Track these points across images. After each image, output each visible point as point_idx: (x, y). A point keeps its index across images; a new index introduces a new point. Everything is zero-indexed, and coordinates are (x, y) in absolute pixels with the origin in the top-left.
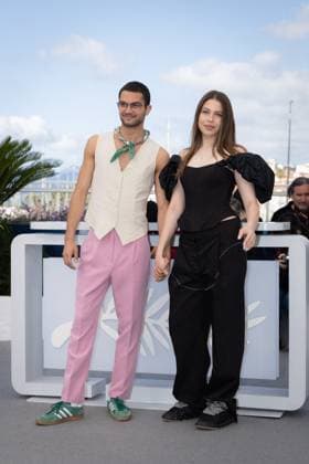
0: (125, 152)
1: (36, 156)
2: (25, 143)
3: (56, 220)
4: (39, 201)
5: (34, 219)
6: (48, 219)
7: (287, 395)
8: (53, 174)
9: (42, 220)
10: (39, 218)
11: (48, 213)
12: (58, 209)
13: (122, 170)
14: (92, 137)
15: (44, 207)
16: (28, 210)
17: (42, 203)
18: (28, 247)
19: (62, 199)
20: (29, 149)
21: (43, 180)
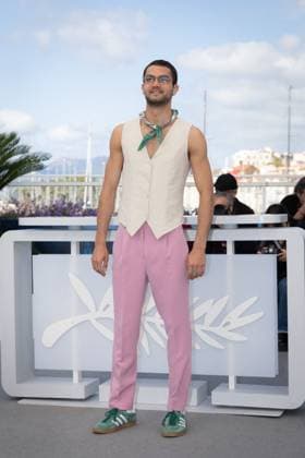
0: (153, 137)
1: (24, 150)
2: (13, 136)
3: (46, 215)
4: (29, 195)
5: (23, 215)
6: (38, 214)
7: (287, 393)
8: (41, 168)
9: (31, 215)
10: (28, 213)
11: (38, 207)
12: (47, 204)
13: (151, 158)
14: (117, 127)
15: (34, 201)
16: (17, 205)
17: (32, 197)
18: (17, 244)
19: (52, 193)
20: (17, 142)
21: (33, 173)
